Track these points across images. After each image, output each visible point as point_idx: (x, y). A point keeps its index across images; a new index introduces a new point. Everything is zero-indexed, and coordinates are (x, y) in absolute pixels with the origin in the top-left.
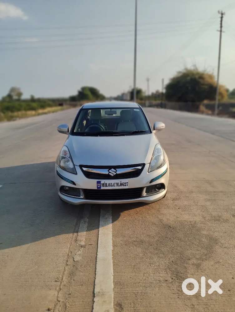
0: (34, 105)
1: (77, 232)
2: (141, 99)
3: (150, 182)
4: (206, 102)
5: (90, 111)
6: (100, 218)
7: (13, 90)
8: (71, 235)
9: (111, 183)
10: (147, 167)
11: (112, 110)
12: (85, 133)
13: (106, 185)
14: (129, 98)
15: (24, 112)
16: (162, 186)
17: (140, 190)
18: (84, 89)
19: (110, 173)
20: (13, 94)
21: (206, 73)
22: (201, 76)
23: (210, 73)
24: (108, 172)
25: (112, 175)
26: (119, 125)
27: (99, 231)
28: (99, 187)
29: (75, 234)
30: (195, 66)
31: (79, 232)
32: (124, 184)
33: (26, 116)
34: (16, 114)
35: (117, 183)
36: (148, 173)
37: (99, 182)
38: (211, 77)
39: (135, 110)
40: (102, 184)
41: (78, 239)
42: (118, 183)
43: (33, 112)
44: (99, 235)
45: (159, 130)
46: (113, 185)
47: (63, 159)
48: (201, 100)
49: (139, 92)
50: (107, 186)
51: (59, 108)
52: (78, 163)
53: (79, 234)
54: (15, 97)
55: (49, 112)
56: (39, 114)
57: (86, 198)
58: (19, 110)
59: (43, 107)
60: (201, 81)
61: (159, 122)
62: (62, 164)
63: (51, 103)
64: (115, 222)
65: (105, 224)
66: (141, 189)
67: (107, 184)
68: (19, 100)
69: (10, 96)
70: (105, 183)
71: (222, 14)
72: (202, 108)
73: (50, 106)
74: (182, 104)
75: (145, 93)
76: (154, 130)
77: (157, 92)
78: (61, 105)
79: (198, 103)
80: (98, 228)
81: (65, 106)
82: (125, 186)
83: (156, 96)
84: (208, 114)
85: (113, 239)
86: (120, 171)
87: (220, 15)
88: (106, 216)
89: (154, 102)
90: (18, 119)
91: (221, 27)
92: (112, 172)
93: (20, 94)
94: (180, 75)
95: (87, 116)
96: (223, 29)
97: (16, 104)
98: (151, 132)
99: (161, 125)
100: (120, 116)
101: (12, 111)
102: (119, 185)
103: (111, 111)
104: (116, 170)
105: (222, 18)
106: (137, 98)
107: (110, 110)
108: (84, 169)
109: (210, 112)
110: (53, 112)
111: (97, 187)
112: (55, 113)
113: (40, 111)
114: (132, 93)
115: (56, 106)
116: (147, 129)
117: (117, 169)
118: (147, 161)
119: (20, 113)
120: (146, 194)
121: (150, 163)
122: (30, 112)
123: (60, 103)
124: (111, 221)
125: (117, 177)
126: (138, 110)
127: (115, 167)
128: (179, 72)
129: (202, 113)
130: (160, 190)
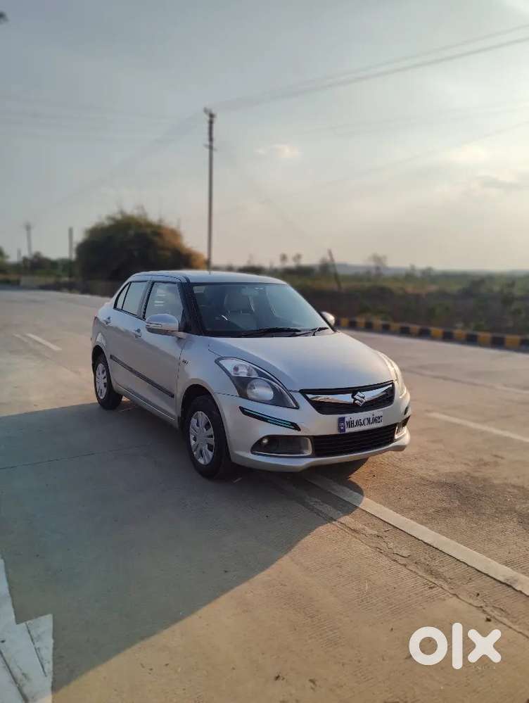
3: (404, 412)
6: (333, 493)
8: (331, 525)
9: (360, 420)
13: (353, 424)
19: (356, 399)
22: (157, 231)
25: (360, 404)
27: (364, 510)
28: (342, 428)
29: (335, 523)
31: (335, 518)
32: (378, 420)
35: (367, 419)
37: (340, 420)
40: (347, 422)
46: (363, 423)
53: (340, 521)
57: (317, 453)
60: (156, 239)
67: (353, 421)
71: (212, 116)
80: (356, 507)
86: (368, 396)
87: (208, 118)
91: (211, 139)
92: (360, 399)
96: (215, 145)
102: (371, 421)
104: (365, 394)
105: (211, 123)
108: (310, 396)
111: (339, 429)
117: (365, 392)
124: (357, 493)
125: (368, 406)
127: (362, 389)
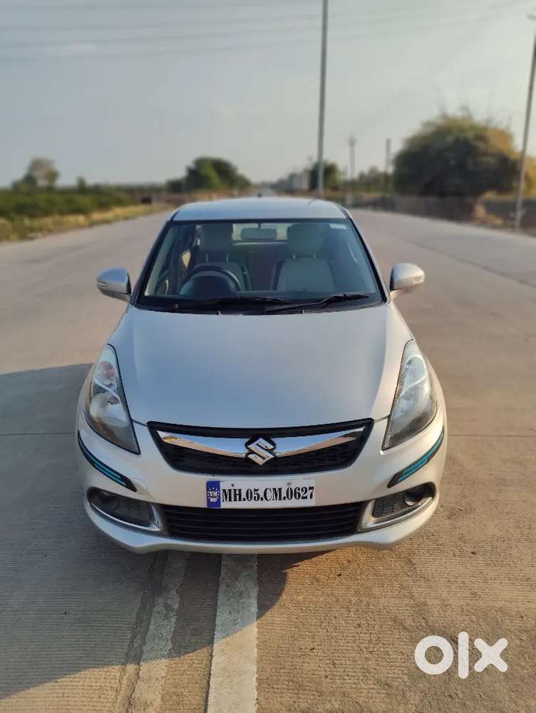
0: (84, 200)
1: (137, 659)
2: (335, 188)
3: (388, 483)
4: (490, 196)
5: (198, 227)
6: (220, 596)
7: (36, 164)
8: (115, 670)
9: (255, 490)
10: (379, 429)
11: (265, 226)
12: (176, 301)
13: (240, 495)
14: (305, 185)
15: (57, 218)
16: (427, 490)
17: (355, 509)
18: (200, 163)
19: (252, 452)
20: (37, 174)
21: (492, 125)
22: (481, 134)
23: (503, 126)
24: (247, 451)
25: (260, 461)
26: (283, 269)
27: (211, 656)
28: (215, 500)
29: (131, 668)
30: (465, 108)
31: (144, 657)
32: (302, 494)
33: (61, 228)
34: (37, 223)
35: (275, 489)
36: (382, 453)
37: (212, 486)
38: (505, 136)
39: (333, 226)
40: (224, 491)
41: (137, 694)
42: (280, 489)
43: (81, 219)
44: (212, 680)
45: (407, 289)
46: (262, 495)
47: (99, 397)
48: (478, 191)
49: (330, 170)
50: (240, 500)
51: (142, 208)
52: (143, 414)
53: (144, 667)
54: (42, 183)
55: (116, 219)
56: (92, 224)
58: (47, 213)
59: (104, 206)
60: (480, 145)
61: (408, 265)
62: (95, 410)
63: (122, 196)
64: (269, 616)
65: (234, 626)
66: (358, 508)
67: (240, 490)
68: (50, 189)
69: (29, 179)
70: (235, 490)
72: (480, 211)
73: (120, 203)
74: (432, 200)
75: (344, 173)
76: (392, 288)
77: (373, 170)
78: (146, 201)
79: (469, 200)
80: (209, 645)
81: (155, 205)
82: (303, 498)
83: (370, 181)
84: (495, 227)
85: (261, 699)
86: (287, 447)
88: (240, 585)
89: (367, 196)
90: (39, 235)
92: (261, 452)
93: (53, 176)
94: (430, 130)
95: (193, 238)
97: (41, 199)
98: (384, 299)
99: (413, 273)
100: (286, 238)
101: (31, 216)
102: (284, 494)
103: (258, 229)
104: (273, 444)
106: (326, 186)
107: (255, 226)
108: (162, 435)
109: (499, 221)
110: (126, 218)
111: (209, 500)
112: (130, 222)
113: (97, 216)
114: (313, 174)
115: (135, 203)
116: (372, 289)
117: (275, 440)
118: (380, 409)
119: (48, 221)
120: (373, 519)
121: (389, 416)
122: (71, 219)
123: (143, 196)
124: (254, 609)
125: (278, 466)
126: (343, 227)
127: (269, 434)
128: (428, 124)
129: (483, 223)
130: (420, 504)
